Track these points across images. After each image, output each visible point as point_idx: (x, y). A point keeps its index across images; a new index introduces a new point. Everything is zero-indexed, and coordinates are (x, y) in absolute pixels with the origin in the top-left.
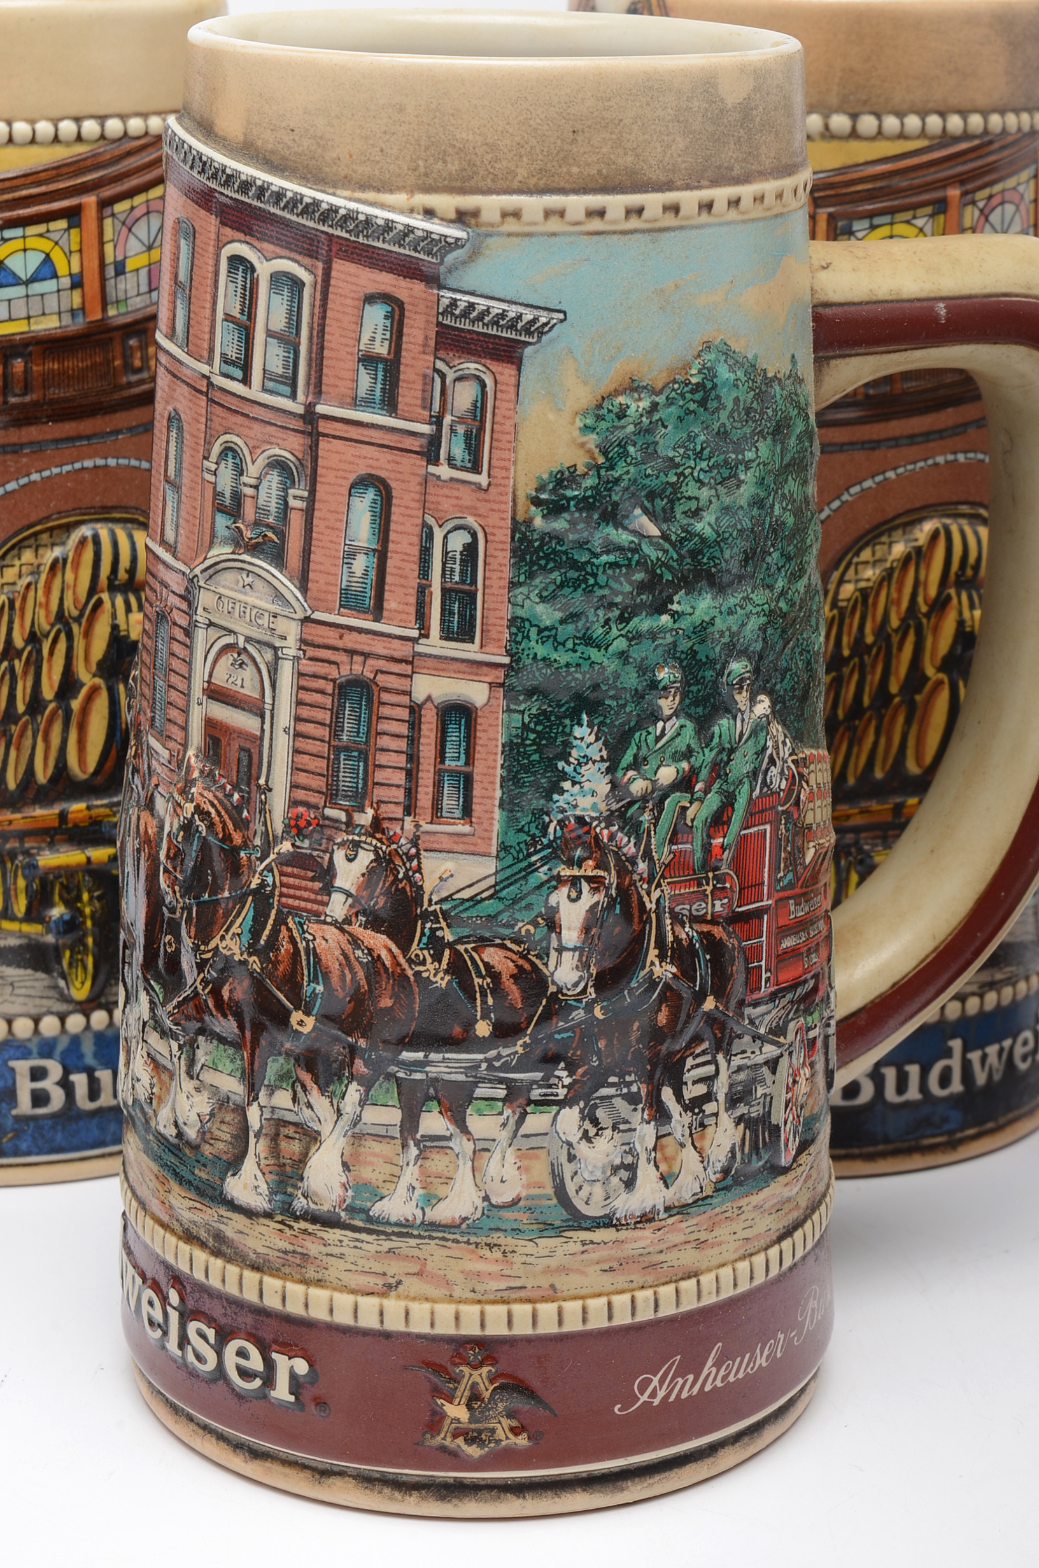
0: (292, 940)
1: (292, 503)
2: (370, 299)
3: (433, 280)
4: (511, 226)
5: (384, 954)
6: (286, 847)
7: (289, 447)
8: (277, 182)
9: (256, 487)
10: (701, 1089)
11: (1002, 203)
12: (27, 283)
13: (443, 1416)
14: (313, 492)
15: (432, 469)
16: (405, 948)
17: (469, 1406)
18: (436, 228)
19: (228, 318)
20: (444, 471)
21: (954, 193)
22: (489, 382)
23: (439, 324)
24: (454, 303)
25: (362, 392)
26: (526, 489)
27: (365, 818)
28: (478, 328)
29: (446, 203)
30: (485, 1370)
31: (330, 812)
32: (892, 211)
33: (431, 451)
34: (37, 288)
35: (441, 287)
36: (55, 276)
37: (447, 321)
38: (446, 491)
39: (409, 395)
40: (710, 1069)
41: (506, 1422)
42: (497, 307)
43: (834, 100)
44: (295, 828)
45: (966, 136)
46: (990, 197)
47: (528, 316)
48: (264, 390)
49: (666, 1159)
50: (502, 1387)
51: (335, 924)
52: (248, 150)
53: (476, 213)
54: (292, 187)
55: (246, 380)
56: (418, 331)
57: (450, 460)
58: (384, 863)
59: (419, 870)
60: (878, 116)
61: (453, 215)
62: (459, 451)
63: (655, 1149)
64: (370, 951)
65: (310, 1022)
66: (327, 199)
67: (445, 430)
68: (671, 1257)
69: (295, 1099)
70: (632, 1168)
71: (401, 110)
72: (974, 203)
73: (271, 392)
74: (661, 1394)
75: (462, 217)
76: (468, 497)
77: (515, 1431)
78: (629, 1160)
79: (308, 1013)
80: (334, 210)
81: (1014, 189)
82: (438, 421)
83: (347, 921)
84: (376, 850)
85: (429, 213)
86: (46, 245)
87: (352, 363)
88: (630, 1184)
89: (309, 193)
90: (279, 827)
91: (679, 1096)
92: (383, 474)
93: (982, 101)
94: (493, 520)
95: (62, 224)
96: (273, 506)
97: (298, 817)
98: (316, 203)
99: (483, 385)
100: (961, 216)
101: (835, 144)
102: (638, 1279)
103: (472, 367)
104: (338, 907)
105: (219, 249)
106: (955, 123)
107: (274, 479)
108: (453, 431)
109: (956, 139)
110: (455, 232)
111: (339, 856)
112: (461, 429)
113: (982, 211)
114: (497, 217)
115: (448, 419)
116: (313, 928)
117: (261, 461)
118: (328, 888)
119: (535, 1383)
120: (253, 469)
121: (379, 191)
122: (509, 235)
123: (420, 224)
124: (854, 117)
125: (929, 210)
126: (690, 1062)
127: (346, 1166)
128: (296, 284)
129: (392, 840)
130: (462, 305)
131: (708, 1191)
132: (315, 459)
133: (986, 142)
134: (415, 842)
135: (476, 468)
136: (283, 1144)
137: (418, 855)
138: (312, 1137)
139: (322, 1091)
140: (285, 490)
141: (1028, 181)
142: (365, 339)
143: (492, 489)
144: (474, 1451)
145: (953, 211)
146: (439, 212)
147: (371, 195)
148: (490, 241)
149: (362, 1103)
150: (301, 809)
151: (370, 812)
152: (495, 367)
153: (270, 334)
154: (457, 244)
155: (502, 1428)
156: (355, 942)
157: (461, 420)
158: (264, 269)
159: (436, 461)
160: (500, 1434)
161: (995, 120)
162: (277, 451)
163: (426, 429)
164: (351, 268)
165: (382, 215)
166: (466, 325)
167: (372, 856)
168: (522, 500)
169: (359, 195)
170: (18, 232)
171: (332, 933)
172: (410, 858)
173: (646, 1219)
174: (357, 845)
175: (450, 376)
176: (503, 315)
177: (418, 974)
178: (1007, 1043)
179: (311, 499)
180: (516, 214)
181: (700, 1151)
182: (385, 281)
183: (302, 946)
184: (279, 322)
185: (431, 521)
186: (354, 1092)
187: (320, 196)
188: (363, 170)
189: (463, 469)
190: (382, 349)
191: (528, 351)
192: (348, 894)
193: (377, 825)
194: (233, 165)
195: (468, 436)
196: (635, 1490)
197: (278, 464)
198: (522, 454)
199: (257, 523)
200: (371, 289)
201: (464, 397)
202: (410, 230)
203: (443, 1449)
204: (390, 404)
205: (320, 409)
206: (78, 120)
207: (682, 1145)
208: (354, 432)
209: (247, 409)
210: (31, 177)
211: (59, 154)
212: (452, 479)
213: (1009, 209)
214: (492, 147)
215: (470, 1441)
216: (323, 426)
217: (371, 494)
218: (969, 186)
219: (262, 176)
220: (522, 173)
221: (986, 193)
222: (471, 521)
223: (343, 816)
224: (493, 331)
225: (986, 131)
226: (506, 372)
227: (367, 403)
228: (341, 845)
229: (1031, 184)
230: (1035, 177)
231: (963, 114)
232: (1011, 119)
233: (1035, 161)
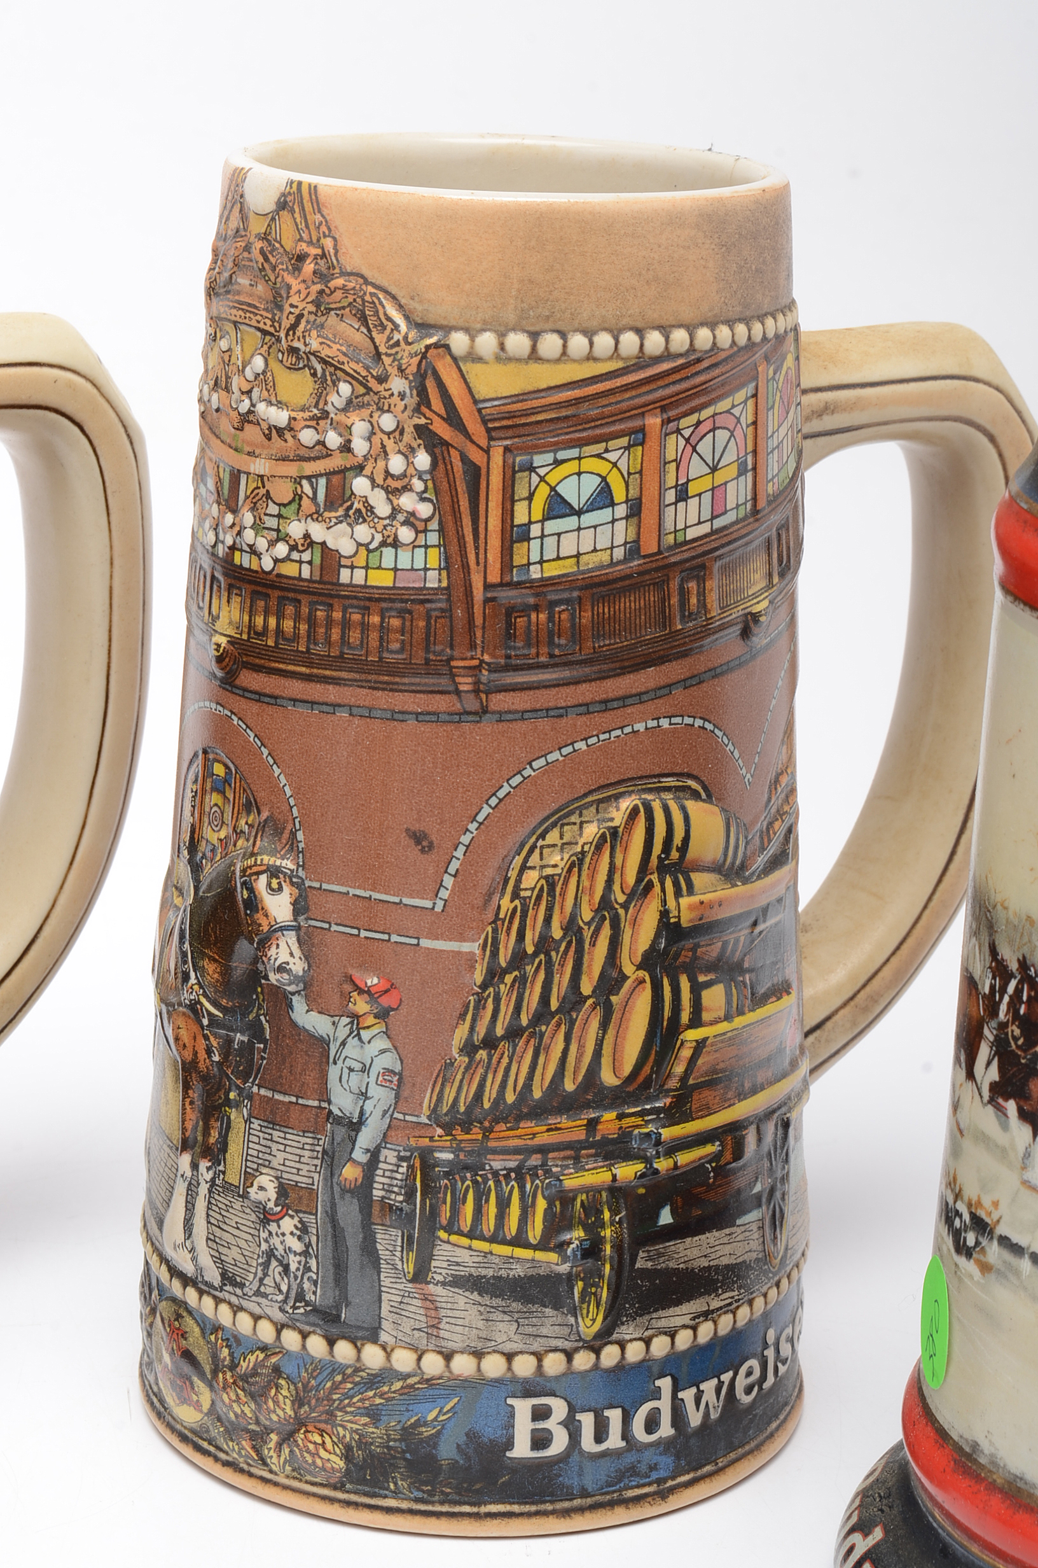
11: (713, 430)
21: (653, 421)
32: (581, 443)
43: (511, 317)
45: (667, 355)
46: (699, 423)
60: (563, 335)
72: (678, 431)
81: (728, 412)
93: (688, 314)
100: (663, 447)
101: (511, 366)
106: (655, 341)
109: (657, 360)
113: (687, 440)
124: (535, 336)
125: (624, 441)
133: (693, 360)
141: (745, 402)
145: (652, 443)
161: (704, 336)
178: (726, 1377)
213: (722, 435)
218: (672, 413)
221: (693, 419)
225: (692, 349)
229: (750, 403)
230: (755, 396)
231: (665, 330)
232: (724, 333)
233: (756, 378)
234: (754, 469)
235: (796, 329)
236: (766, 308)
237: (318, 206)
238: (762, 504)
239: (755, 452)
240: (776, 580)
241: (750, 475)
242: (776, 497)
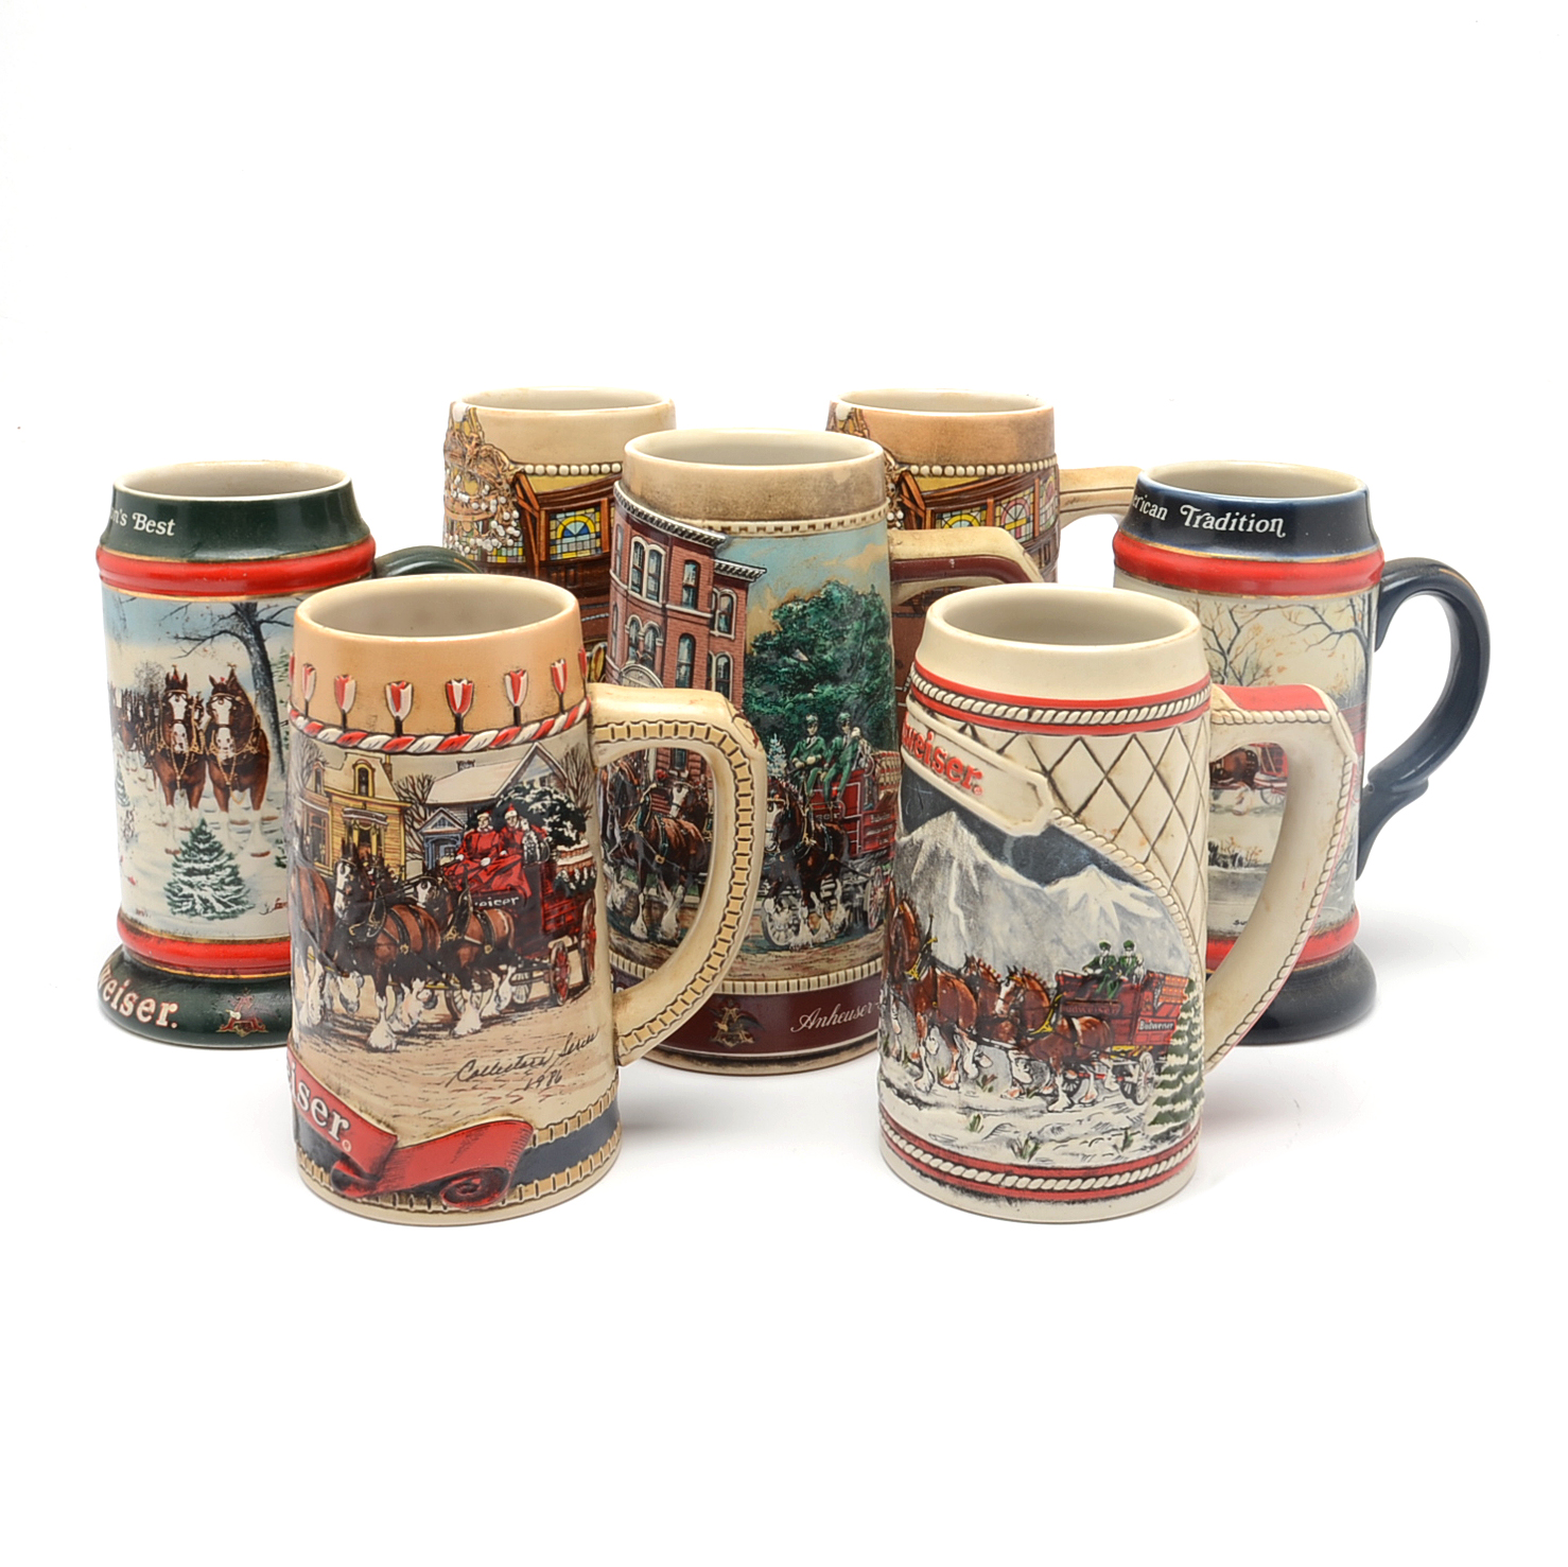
0: (656, 825)
1: (658, 644)
2: (688, 562)
3: (712, 554)
4: (744, 534)
5: (692, 832)
6: (654, 785)
7: (656, 622)
8: (652, 514)
9: (644, 637)
10: (829, 894)
11: (1016, 504)
12: (576, 536)
13: (718, 1028)
14: (665, 639)
15: (712, 632)
16: (701, 830)
17: (728, 1025)
18: (713, 535)
19: (634, 567)
20: (716, 633)
21: (990, 501)
22: (734, 596)
23: (715, 573)
24: (720, 565)
25: (684, 600)
26: (750, 641)
27: (685, 775)
28: (730, 575)
29: (717, 524)
30: (734, 1009)
31: (671, 772)
32: (961, 509)
33: (711, 624)
34: (581, 538)
35: (716, 558)
36: (589, 533)
37: (718, 572)
38: (717, 641)
39: (702, 602)
40: (833, 885)
41: (744, 1032)
42: (738, 567)
43: (934, 460)
44: (659, 778)
45: (996, 475)
46: (1009, 502)
47: (751, 570)
48: (647, 597)
49: (813, 923)
50: (742, 1017)
51: (673, 818)
52: (642, 499)
53: (729, 528)
54: (657, 516)
55: (640, 593)
56: (705, 576)
57: (719, 629)
58: (692, 793)
59: (707, 796)
60: (955, 467)
61: (720, 529)
62: (722, 625)
63: (808, 918)
64: (686, 830)
65: (663, 859)
66: (671, 521)
67: (717, 617)
68: (816, 965)
69: (658, 892)
70: (798, 926)
71: (700, 486)
72: (1001, 505)
73: (650, 598)
74: (812, 1024)
75: (724, 530)
76: (726, 644)
77: (748, 1037)
78: (796, 922)
79: (662, 856)
80: (673, 526)
81: (1022, 498)
82: (713, 612)
83: (678, 817)
84: (689, 788)
85: (710, 528)
86: (585, 519)
87: (680, 588)
88: (796, 932)
89: (664, 519)
90: (652, 778)
91: (818, 896)
92: (692, 633)
93: (1005, 460)
94: (737, 653)
95: (592, 510)
96: (650, 645)
97: (659, 774)
98: (666, 523)
99: (732, 598)
100: (994, 511)
101: (935, 479)
102: (801, 973)
103: (727, 591)
104: (674, 812)
105: (631, 538)
106: (991, 469)
107: (651, 633)
108: (720, 617)
109: (992, 477)
110: (721, 537)
111: (675, 790)
112: (723, 616)
113: (1005, 509)
114: (738, 530)
115: (718, 612)
116: (664, 820)
117: (646, 626)
118: (671, 804)
119: (756, 1016)
120: (643, 630)
121: (691, 518)
122: (743, 537)
123: (707, 533)
124: (943, 467)
125: (978, 509)
126: (823, 882)
127: (678, 921)
128: (659, 555)
129: (697, 784)
130: (724, 566)
131: (833, 937)
132: (666, 626)
133: (1007, 477)
134: (705, 785)
135: (730, 633)
136: (653, 911)
137: (706, 791)
138: (664, 908)
139: (669, 888)
140: (655, 638)
141: (1029, 494)
142: (685, 578)
143: (737, 641)
144: (730, 1044)
145: (990, 509)
146: (715, 528)
147: (688, 521)
148: (735, 540)
149: (684, 894)
150: (660, 770)
151: (687, 772)
152: (737, 591)
153: (649, 574)
154: (721, 541)
155: (742, 1034)
156: (681, 826)
157: (723, 613)
158: (647, 548)
159: (713, 629)
160: (741, 1037)
161: (1011, 468)
162: (651, 622)
163: (709, 615)
164: (680, 549)
165: (691, 529)
166: (724, 574)
167: (687, 791)
168: (748, 645)
169: (683, 520)
170: (573, 514)
171: (672, 822)
172: (703, 792)
173: (804, 947)
174: (681, 786)
175: (719, 594)
176: (740, 570)
177: (706, 840)
179: (664, 643)
180: (746, 529)
181: (829, 920)
182: (694, 555)
183: (660, 827)
184: (653, 571)
185: (711, 653)
186: (680, 889)
187: (668, 520)
188: (685, 510)
189: (724, 632)
190: (692, 583)
191: (751, 585)
192: (678, 806)
193: (689, 778)
194: (636, 505)
195: (726, 619)
196: (801, 1066)
197: (652, 628)
198: (748, 627)
199: (644, 652)
200: (688, 558)
201: (724, 603)
202: (702, 535)
203: (718, 1043)
204: (695, 606)
205: (668, 606)
206: (600, 465)
207: (820, 917)
208: (681, 616)
209: (641, 605)
210: (578, 490)
211: (592, 479)
212: (720, 637)
213: (1020, 507)
214: (736, 502)
215: (728, 1040)
216: (669, 613)
217: (687, 642)
218: (998, 498)
219: (647, 511)
220: (748, 513)
221: (1007, 500)
222: (727, 653)
223: (676, 773)
224: (736, 576)
225: (1007, 473)
226: (742, 593)
227: (686, 604)
228: (676, 785)
229: (1032, 495)
230: (1034, 492)
231: (995, 465)
232: (1020, 467)
233: (1034, 485)
234: (1034, 521)
235: (1055, 466)
236: (1039, 457)
237: (862, 418)
238: (1037, 534)
239: (1034, 514)
240: (1043, 565)
241: (1031, 524)
242: (1044, 532)
